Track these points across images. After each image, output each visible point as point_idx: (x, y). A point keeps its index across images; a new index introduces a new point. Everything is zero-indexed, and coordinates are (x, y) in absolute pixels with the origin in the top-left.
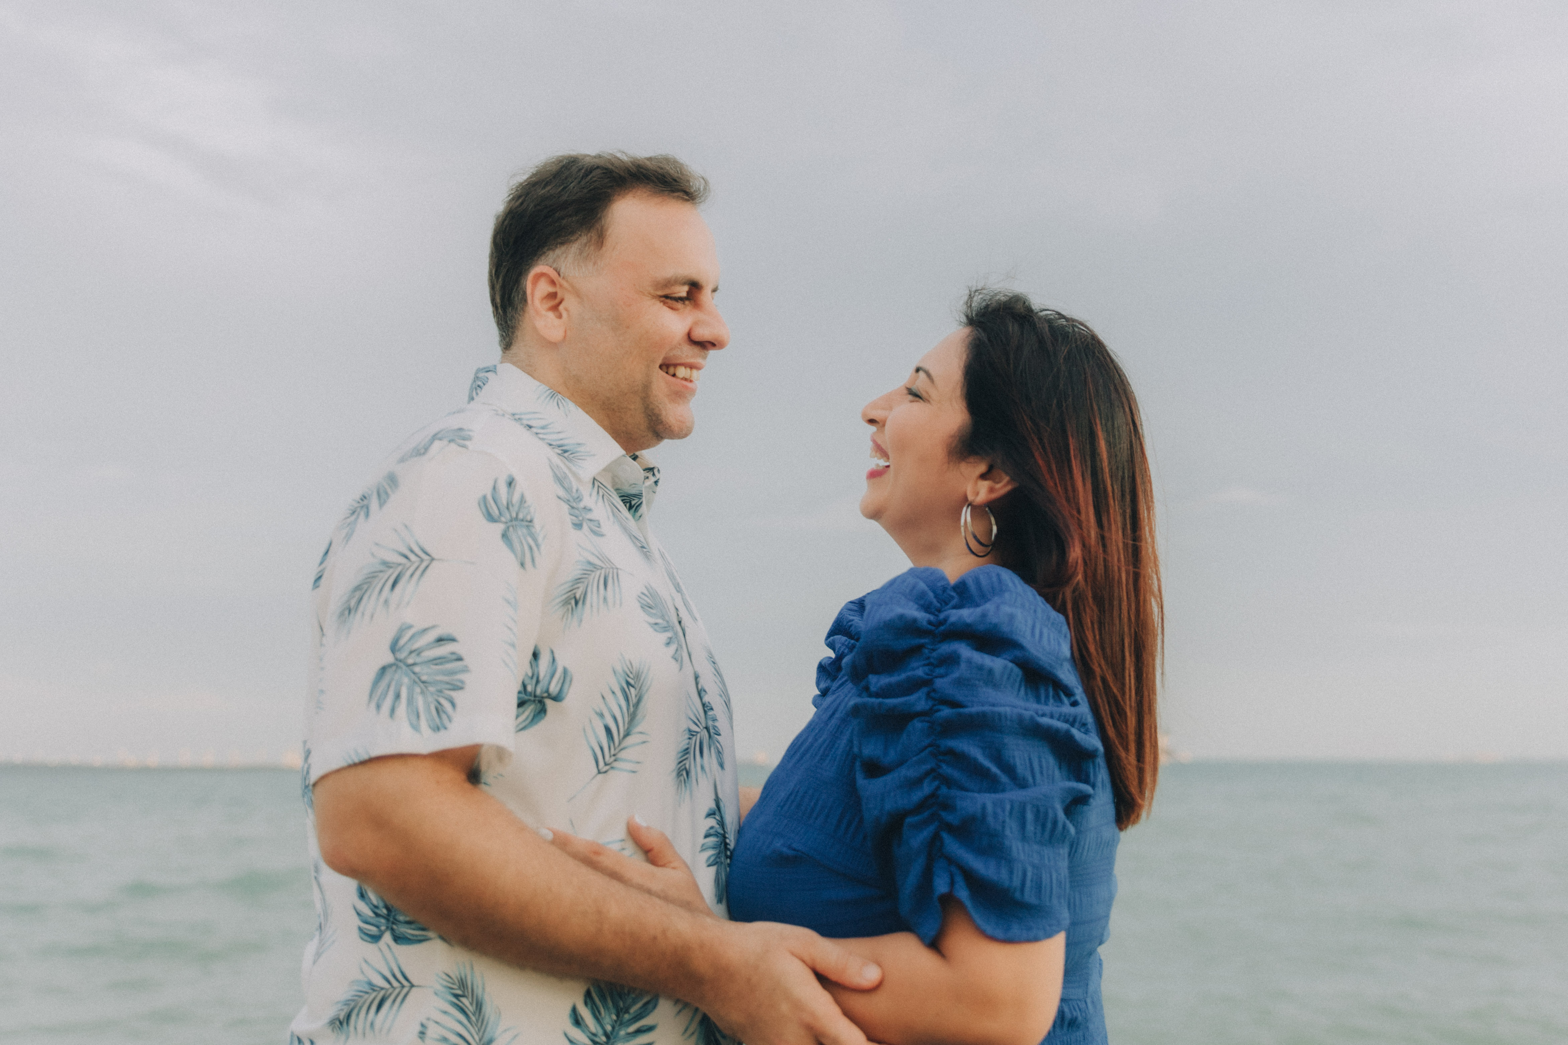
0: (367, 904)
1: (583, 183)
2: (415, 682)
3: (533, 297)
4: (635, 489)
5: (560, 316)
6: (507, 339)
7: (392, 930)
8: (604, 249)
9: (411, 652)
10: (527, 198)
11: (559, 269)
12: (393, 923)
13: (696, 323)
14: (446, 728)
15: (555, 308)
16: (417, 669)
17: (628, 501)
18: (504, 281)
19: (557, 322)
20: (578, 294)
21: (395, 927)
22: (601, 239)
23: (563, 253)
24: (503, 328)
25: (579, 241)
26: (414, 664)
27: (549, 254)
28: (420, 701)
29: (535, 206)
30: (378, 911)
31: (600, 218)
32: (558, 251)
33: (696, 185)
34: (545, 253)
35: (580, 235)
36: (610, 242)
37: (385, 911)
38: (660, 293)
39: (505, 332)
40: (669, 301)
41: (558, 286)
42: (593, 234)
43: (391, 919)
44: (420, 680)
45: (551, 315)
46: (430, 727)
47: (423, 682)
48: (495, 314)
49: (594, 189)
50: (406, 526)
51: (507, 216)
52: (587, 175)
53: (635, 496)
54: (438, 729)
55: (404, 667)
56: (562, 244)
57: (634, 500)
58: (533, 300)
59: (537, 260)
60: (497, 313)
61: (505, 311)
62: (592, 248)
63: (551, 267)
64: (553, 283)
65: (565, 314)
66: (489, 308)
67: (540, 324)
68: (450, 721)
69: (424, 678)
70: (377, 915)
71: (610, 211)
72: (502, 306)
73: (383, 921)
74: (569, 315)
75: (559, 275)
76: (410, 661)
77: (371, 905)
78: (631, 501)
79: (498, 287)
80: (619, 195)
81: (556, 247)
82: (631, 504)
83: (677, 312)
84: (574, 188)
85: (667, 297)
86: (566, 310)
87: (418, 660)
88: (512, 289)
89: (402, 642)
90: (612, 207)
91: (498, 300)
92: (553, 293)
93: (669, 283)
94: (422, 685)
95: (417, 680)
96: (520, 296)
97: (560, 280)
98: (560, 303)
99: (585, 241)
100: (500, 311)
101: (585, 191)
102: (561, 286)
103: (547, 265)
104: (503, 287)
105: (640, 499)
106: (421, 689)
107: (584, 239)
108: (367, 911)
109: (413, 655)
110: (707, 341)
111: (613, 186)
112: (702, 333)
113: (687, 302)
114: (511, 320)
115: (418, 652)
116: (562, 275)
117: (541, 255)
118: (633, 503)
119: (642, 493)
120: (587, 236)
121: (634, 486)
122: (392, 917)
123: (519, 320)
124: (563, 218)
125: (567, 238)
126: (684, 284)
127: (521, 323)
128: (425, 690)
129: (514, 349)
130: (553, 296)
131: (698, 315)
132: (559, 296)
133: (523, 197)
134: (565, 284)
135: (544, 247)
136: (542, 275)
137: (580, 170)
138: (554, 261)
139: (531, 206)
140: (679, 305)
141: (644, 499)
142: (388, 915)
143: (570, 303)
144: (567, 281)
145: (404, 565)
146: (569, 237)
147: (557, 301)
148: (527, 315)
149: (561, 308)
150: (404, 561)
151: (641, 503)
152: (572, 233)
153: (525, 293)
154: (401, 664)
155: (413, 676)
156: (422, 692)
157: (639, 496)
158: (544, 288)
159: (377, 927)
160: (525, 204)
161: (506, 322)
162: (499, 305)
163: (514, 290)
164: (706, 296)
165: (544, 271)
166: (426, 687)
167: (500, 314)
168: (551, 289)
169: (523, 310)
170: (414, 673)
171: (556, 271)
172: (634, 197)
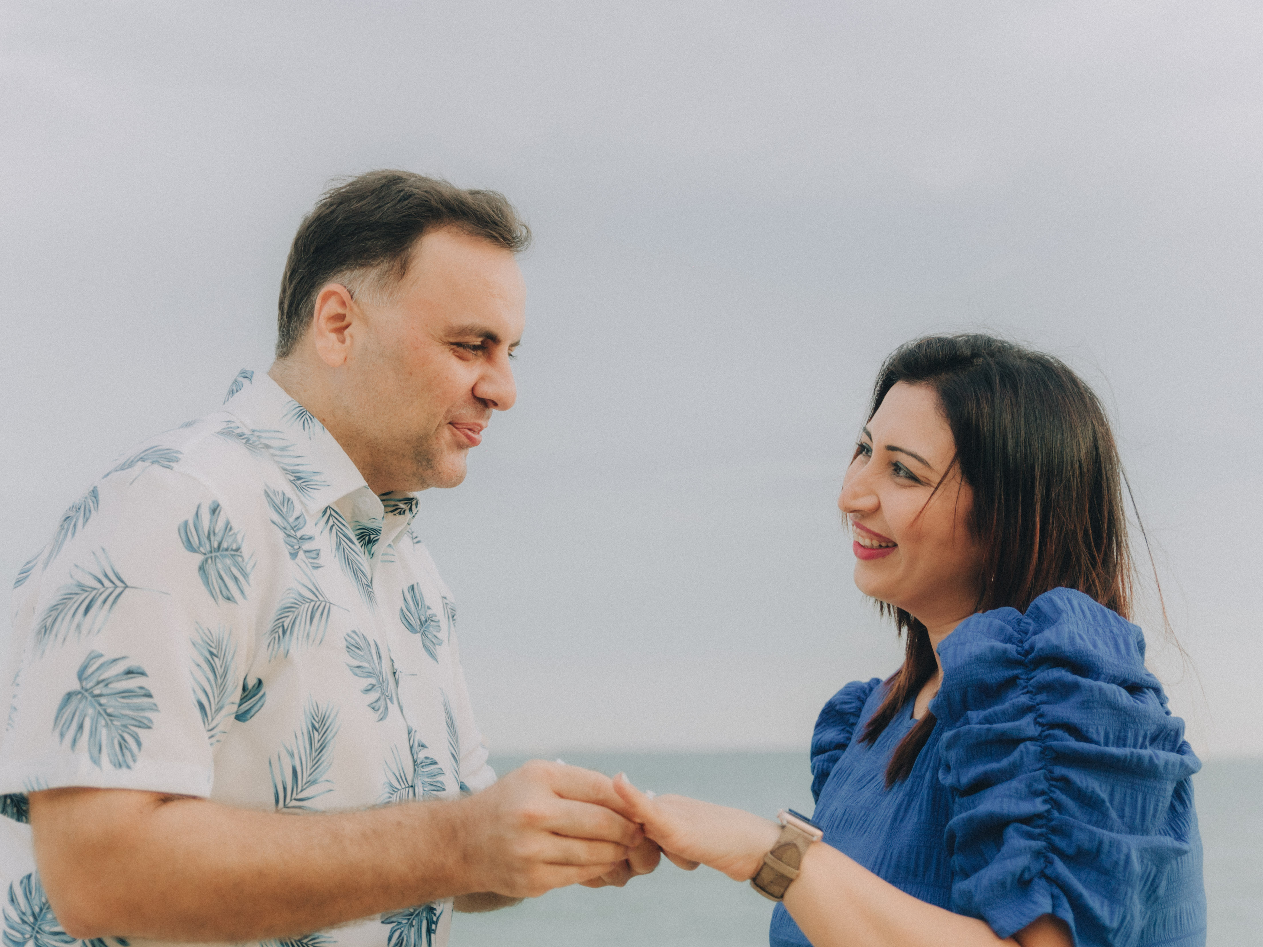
0: (16, 909)
1: (399, 206)
2: (99, 713)
3: (319, 314)
4: (375, 523)
5: (343, 341)
6: (285, 349)
7: (36, 939)
8: (404, 280)
9: (98, 683)
10: (338, 208)
11: (353, 291)
12: (37, 932)
13: (482, 378)
14: (128, 767)
15: (340, 330)
16: (103, 700)
17: (368, 534)
18: (295, 289)
19: (338, 345)
20: (365, 320)
21: (38, 936)
22: (404, 269)
23: (360, 276)
24: (283, 335)
25: (380, 267)
26: (100, 695)
27: (346, 273)
28: (104, 733)
29: (345, 219)
30: (25, 918)
31: (407, 248)
32: (357, 273)
33: (520, 232)
34: (342, 271)
35: (382, 261)
36: (412, 274)
37: (31, 919)
38: (452, 340)
39: (284, 340)
40: (461, 350)
41: (348, 309)
42: (397, 264)
43: (36, 928)
44: (106, 712)
45: (333, 336)
46: (111, 762)
47: (109, 715)
48: (280, 318)
49: (408, 215)
50: (103, 549)
51: (313, 222)
52: (405, 200)
53: (374, 530)
54: (120, 766)
55: (89, 698)
56: (362, 265)
57: (373, 534)
58: (318, 318)
59: (333, 276)
60: (281, 318)
61: (289, 321)
62: (392, 277)
63: (345, 287)
64: (343, 304)
65: (348, 341)
66: (276, 312)
67: (320, 344)
68: (134, 761)
69: (109, 710)
70: (24, 922)
71: (420, 242)
72: (288, 313)
73: (29, 929)
74: (352, 342)
75: (352, 298)
76: (97, 691)
77: (19, 911)
78: (370, 535)
79: (289, 293)
80: (433, 227)
81: (355, 267)
82: (370, 538)
83: (466, 363)
84: (388, 209)
85: (459, 345)
86: (352, 337)
87: (105, 691)
88: (302, 299)
89: (90, 670)
90: (422, 239)
91: (286, 306)
92: (341, 314)
93: (463, 331)
94: (107, 718)
95: (102, 712)
96: (308, 309)
97: (352, 302)
98: (347, 327)
99: (386, 269)
100: (285, 317)
101: (398, 216)
102: (351, 310)
103: (341, 284)
104: (293, 295)
105: (378, 535)
106: (106, 721)
107: (385, 266)
108: (14, 916)
109: (101, 685)
110: (489, 400)
111: (429, 216)
112: (487, 390)
113: (480, 353)
114: (293, 332)
115: (106, 683)
116: (355, 297)
117: (338, 272)
118: (372, 537)
119: (381, 530)
120: (389, 263)
121: (373, 520)
122: (37, 926)
123: (301, 334)
124: (369, 240)
125: (367, 261)
126: (480, 336)
127: (302, 337)
128: (109, 723)
129: (289, 361)
130: (341, 317)
131: (489, 370)
132: (347, 319)
133: (335, 206)
134: (356, 309)
135: (343, 265)
136: (335, 293)
137: (400, 191)
138: (350, 283)
139: (340, 218)
140: (470, 354)
141: (381, 537)
142: (34, 924)
143: (356, 330)
144: (359, 306)
145: (99, 590)
146: (370, 260)
147: (344, 323)
148: (310, 330)
149: (346, 332)
150: (98, 585)
151: (378, 540)
152: (375, 257)
153: (313, 308)
154: (86, 694)
155: (98, 707)
156: (107, 725)
157: (377, 531)
158: (332, 307)
159: (22, 934)
160: (335, 215)
161: (288, 331)
162: (285, 311)
163: (304, 301)
164: (502, 352)
165: (336, 290)
166: (111, 721)
167: (284, 320)
168: (340, 311)
169: (308, 324)
170: (100, 705)
171: (350, 293)
172: (449, 232)
